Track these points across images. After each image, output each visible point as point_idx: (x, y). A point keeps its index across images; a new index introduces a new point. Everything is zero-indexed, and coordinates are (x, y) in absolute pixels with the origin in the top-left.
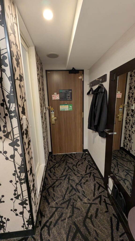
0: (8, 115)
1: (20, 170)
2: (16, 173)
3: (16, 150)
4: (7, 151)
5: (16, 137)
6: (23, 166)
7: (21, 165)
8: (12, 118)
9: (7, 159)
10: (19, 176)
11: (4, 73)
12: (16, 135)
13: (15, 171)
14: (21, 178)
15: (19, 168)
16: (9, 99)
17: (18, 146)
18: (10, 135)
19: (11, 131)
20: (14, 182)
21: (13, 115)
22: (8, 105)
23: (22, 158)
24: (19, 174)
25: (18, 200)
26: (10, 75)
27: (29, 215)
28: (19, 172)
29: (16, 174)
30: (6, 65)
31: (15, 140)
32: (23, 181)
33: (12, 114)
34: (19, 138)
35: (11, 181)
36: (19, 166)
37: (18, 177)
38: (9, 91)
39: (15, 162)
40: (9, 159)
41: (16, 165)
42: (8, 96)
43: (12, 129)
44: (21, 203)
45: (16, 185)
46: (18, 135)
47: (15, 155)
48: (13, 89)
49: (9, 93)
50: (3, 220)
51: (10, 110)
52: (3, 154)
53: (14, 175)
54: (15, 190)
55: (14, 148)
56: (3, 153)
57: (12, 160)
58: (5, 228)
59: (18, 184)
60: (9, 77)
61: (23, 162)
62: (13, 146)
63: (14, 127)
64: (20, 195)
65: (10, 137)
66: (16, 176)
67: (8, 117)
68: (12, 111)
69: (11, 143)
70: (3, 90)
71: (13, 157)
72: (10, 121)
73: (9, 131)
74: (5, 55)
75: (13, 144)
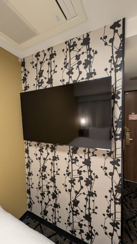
0: (114, 137)
1: (116, 189)
2: (112, 190)
3: (116, 169)
4: (107, 168)
5: (118, 157)
6: (121, 187)
7: (118, 184)
8: (117, 140)
9: (106, 174)
10: (115, 194)
11: (116, 104)
12: (118, 155)
13: (111, 188)
14: (117, 197)
15: (116, 187)
16: (116, 124)
17: (119, 165)
18: (112, 154)
19: (114, 151)
20: (109, 199)
21: (118, 138)
22: (115, 129)
23: (121, 178)
24: (115, 193)
25: (110, 218)
26: (121, 106)
27: (119, 242)
28: (116, 191)
29: (112, 192)
30: (119, 98)
31: (117, 160)
32: (118, 201)
33: (117, 136)
34: (120, 159)
35: (106, 197)
36: (116, 185)
37: (113, 195)
38: (118, 118)
39: (113, 179)
40: (108, 175)
41: (114, 183)
42: (116, 122)
43: (116, 149)
44: (112, 223)
45: (110, 202)
46: (120, 156)
47: (114, 173)
48: (122, 117)
49: (118, 119)
50: (92, 231)
51: (116, 133)
52: (103, 170)
53: (110, 191)
54: (109, 208)
55: (114, 166)
56: (103, 168)
57: (111, 177)
58: (93, 240)
59: (113, 202)
60: (120, 107)
61: (121, 182)
62: (114, 165)
63: (117, 148)
64: (112, 214)
65: (112, 156)
66: (112, 193)
67: (113, 139)
68: (117, 134)
69: (112, 161)
70: (113, 117)
71: (112, 174)
72: (114, 142)
73: (112, 150)
74: (119, 91)
75: (114, 163)
